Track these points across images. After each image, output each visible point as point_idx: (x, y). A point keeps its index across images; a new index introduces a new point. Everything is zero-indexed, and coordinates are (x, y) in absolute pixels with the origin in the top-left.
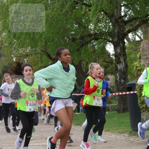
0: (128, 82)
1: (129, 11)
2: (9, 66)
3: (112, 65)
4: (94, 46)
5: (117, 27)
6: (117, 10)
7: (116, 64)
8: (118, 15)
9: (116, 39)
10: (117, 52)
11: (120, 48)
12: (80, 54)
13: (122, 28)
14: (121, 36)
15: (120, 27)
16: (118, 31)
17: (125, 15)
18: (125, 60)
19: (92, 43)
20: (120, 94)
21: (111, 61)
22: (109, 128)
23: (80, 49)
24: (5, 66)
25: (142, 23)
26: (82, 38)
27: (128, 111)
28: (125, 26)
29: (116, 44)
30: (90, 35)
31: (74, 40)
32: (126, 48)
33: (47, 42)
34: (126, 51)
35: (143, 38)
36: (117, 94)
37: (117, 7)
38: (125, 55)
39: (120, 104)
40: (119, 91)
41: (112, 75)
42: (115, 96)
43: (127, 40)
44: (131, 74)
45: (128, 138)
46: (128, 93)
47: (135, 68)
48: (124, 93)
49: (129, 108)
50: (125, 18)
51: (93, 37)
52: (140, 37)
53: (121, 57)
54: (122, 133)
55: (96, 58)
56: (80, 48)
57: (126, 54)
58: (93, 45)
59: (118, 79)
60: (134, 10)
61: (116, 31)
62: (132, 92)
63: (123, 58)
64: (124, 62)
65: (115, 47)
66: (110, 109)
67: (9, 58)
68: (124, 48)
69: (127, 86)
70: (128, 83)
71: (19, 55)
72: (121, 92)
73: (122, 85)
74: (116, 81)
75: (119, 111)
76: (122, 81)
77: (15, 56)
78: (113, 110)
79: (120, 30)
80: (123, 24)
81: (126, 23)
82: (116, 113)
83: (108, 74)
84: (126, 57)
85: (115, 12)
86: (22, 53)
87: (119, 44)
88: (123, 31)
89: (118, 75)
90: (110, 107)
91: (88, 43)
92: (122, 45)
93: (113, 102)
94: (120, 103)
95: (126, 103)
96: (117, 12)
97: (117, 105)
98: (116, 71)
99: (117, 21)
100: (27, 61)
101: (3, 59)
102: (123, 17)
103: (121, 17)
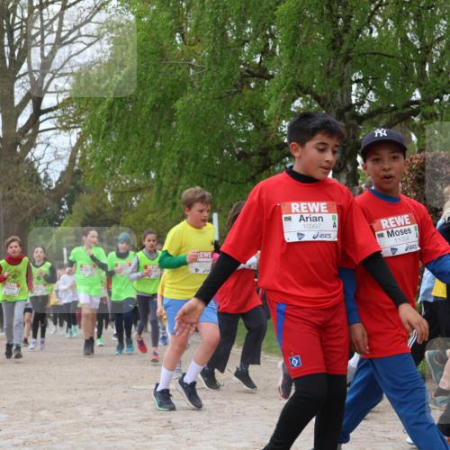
6: (342, 92)
8: (343, 102)
11: (348, 175)
13: (351, 130)
14: (349, 148)
23: (256, 177)
24: (87, 214)
25: (397, 120)
26: (264, 153)
28: (360, 127)
29: (337, 166)
30: (280, 146)
31: (242, 155)
33: (184, 159)
37: (341, 84)
50: (359, 109)
56: (257, 174)
60: (381, 92)
65: (336, 174)
67: (97, 196)
68: (354, 176)
71: (120, 189)
77: (113, 192)
79: (349, 135)
80: (355, 122)
81: (361, 119)
85: (339, 96)
86: (127, 184)
87: (345, 167)
88: (354, 137)
91: (276, 163)
92: (349, 167)
96: (342, 96)
99: (341, 114)
100: (138, 202)
101: (85, 197)
102: (355, 105)
103: (351, 106)
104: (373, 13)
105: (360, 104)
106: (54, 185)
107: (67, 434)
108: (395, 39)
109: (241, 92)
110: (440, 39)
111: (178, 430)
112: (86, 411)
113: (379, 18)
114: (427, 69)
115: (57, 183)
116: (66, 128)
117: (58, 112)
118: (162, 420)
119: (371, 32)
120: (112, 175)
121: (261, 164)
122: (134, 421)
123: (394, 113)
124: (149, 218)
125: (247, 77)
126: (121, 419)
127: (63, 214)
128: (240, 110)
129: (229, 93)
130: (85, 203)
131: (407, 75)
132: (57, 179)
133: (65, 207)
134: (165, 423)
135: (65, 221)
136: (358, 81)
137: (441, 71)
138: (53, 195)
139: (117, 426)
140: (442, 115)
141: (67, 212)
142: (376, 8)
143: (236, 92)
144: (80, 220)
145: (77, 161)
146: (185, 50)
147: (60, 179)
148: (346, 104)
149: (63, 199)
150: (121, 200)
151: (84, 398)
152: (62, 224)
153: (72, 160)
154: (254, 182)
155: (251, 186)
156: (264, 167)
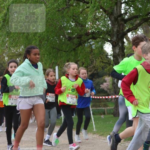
1: (129, 8)
3: (110, 65)
4: (91, 45)
5: (116, 26)
6: (117, 8)
8: (117, 13)
9: (115, 38)
10: (115, 52)
11: (119, 48)
12: (77, 54)
13: (121, 26)
14: (120, 35)
15: (119, 26)
16: (117, 30)
17: (126, 13)
19: (90, 43)
20: (117, 96)
21: (109, 62)
23: (76, 49)
25: (143, 21)
26: (79, 37)
28: (125, 25)
29: (114, 44)
30: (87, 34)
31: (70, 39)
32: (125, 48)
33: (42, 40)
36: (114, 97)
37: (116, 4)
39: (116, 107)
40: (116, 94)
41: (109, 76)
42: (112, 99)
43: (127, 39)
45: (123, 143)
50: (125, 16)
51: (90, 36)
53: (119, 57)
55: (93, 59)
56: (76, 47)
58: (90, 44)
60: (136, 8)
61: (115, 30)
63: (122, 59)
65: (114, 47)
66: (106, 112)
68: (123, 48)
71: (11, 54)
74: (113, 83)
75: (115, 115)
77: (8, 56)
78: (109, 114)
79: (120, 29)
80: (123, 23)
81: (126, 21)
82: (112, 117)
83: (105, 75)
85: (115, 9)
86: (14, 52)
87: (118, 44)
88: (123, 30)
90: (106, 110)
91: (86, 42)
92: (120, 44)
93: (109, 105)
96: (117, 10)
97: (113, 108)
99: (116, 19)
100: (20, 61)
102: (124, 14)
103: (121, 15)
109: (69, 8)
120: (7, 47)
121: (78, 43)
129: (63, 8)
136: (124, 3)
148: (118, 14)
154: (75, 51)
155: (73, 53)
156: (80, 44)
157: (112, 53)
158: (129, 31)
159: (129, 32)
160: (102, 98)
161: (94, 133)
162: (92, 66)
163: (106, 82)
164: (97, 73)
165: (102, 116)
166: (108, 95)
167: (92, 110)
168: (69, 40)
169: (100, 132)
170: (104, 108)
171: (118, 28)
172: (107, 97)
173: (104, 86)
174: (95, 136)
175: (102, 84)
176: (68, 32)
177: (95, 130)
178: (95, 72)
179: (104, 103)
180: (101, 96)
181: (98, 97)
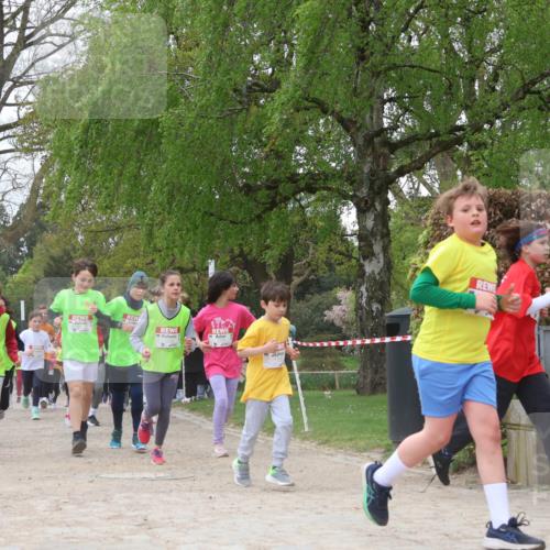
0: (391, 310)
1: (403, 114)
2: (65, 258)
3: (349, 260)
4: (302, 208)
5: (369, 159)
6: (372, 112)
7: (362, 261)
8: (372, 126)
9: (364, 191)
10: (364, 227)
11: (376, 215)
12: (265, 228)
13: (381, 161)
14: (378, 183)
15: (376, 158)
16: (371, 170)
18: (385, 249)
19: (299, 201)
20: (368, 341)
21: (347, 250)
22: (331, 436)
23: (264, 216)
24: (52, 258)
25: (438, 149)
26: (273, 186)
27: (385, 391)
28: (392, 156)
29: (362, 205)
30: (293, 178)
31: (249, 190)
32: (390, 217)
33: (175, 192)
34: (390, 224)
35: (437, 191)
36: (359, 342)
38: (386, 235)
39: (364, 371)
40: (363, 334)
41: (348, 289)
42: (352, 349)
43: (395, 195)
44: (402, 286)
46: (388, 340)
47: (410, 272)
48: (377, 341)
49: (388, 381)
50: (392, 134)
52: (430, 188)
53: (375, 240)
54: (365, 450)
55: (308, 242)
56: (264, 212)
57: (388, 234)
58: (301, 205)
59: (364, 300)
60: (419, 114)
61: (366, 169)
62: (398, 339)
63: (381, 244)
64: (381, 256)
65: (361, 212)
66: (337, 384)
67: (65, 236)
68: (384, 217)
69: (387, 322)
70: (391, 314)
71: (93, 227)
72: (371, 336)
73: (373, 318)
74: (359, 307)
75: (360, 390)
76: (375, 306)
77: (84, 232)
78: (345, 387)
79: (378, 166)
80: (386, 151)
81: (393, 147)
82: (353, 396)
83: (336, 286)
84: (390, 241)
85: (367, 117)
86: (102, 223)
87: (373, 205)
88: (385, 169)
89: (363, 289)
90: (336, 377)
91: (289, 199)
92: (378, 207)
93: (346, 364)
94: (364, 368)
95: (382, 367)
96: (372, 118)
97: (357, 372)
98: (359, 280)
99: (369, 141)
100: (116, 244)
101: (50, 237)
102: (386, 129)
103: (382, 131)
104: (412, 17)
105: (394, 128)
106: (11, 221)
107: (17, 534)
108: (439, 49)
109: (248, 110)
110: (493, 51)
111: (155, 530)
112: (41, 505)
113: (419, 24)
114: (476, 88)
115: (15, 218)
116: (28, 151)
117: (19, 130)
118: (136, 516)
119: (410, 39)
120: (84, 210)
121: (269, 200)
122: (100, 518)
123: (434, 140)
124: (129, 263)
125: (255, 91)
126: (86, 515)
127: (21, 258)
128: (246, 133)
129: (233, 112)
130: (50, 244)
131: (452, 94)
132: (15, 213)
133: (24, 249)
134: (141, 521)
135: (23, 267)
136: (391, 100)
137: (494, 89)
138: (9, 234)
139: (79, 523)
140: (492, 144)
141: (26, 255)
142: (416, 11)
143: (241, 111)
144: (44, 265)
145: (41, 191)
146: (180, 56)
147: (19, 214)
148: (376, 128)
149: (22, 239)
150: (95, 241)
151: (40, 489)
152: (21, 270)
153: (34, 191)
154: (260, 222)
155: (255, 226)
156: (273, 204)
157: (357, 227)
158: (401, 173)
159: (403, 175)
160: (330, 346)
161: (304, 438)
162: (304, 261)
163: (338, 302)
164: (318, 281)
165: (327, 393)
166: (345, 338)
167: (300, 378)
168: (247, 194)
169: (321, 434)
170: (332, 372)
171: (373, 163)
172: (341, 343)
173: (334, 314)
174: (307, 445)
175: (329, 308)
176: (245, 173)
177: (306, 429)
178: (312, 277)
179: (334, 359)
180: (327, 340)
181: (318, 345)
